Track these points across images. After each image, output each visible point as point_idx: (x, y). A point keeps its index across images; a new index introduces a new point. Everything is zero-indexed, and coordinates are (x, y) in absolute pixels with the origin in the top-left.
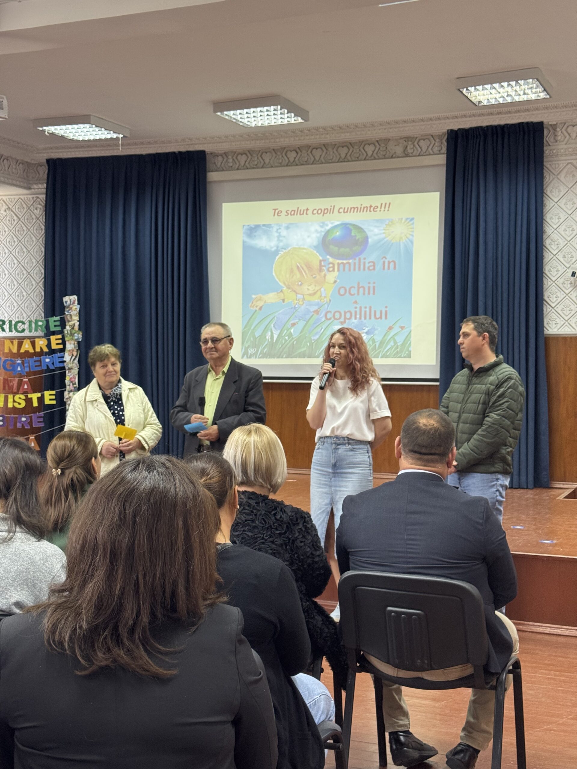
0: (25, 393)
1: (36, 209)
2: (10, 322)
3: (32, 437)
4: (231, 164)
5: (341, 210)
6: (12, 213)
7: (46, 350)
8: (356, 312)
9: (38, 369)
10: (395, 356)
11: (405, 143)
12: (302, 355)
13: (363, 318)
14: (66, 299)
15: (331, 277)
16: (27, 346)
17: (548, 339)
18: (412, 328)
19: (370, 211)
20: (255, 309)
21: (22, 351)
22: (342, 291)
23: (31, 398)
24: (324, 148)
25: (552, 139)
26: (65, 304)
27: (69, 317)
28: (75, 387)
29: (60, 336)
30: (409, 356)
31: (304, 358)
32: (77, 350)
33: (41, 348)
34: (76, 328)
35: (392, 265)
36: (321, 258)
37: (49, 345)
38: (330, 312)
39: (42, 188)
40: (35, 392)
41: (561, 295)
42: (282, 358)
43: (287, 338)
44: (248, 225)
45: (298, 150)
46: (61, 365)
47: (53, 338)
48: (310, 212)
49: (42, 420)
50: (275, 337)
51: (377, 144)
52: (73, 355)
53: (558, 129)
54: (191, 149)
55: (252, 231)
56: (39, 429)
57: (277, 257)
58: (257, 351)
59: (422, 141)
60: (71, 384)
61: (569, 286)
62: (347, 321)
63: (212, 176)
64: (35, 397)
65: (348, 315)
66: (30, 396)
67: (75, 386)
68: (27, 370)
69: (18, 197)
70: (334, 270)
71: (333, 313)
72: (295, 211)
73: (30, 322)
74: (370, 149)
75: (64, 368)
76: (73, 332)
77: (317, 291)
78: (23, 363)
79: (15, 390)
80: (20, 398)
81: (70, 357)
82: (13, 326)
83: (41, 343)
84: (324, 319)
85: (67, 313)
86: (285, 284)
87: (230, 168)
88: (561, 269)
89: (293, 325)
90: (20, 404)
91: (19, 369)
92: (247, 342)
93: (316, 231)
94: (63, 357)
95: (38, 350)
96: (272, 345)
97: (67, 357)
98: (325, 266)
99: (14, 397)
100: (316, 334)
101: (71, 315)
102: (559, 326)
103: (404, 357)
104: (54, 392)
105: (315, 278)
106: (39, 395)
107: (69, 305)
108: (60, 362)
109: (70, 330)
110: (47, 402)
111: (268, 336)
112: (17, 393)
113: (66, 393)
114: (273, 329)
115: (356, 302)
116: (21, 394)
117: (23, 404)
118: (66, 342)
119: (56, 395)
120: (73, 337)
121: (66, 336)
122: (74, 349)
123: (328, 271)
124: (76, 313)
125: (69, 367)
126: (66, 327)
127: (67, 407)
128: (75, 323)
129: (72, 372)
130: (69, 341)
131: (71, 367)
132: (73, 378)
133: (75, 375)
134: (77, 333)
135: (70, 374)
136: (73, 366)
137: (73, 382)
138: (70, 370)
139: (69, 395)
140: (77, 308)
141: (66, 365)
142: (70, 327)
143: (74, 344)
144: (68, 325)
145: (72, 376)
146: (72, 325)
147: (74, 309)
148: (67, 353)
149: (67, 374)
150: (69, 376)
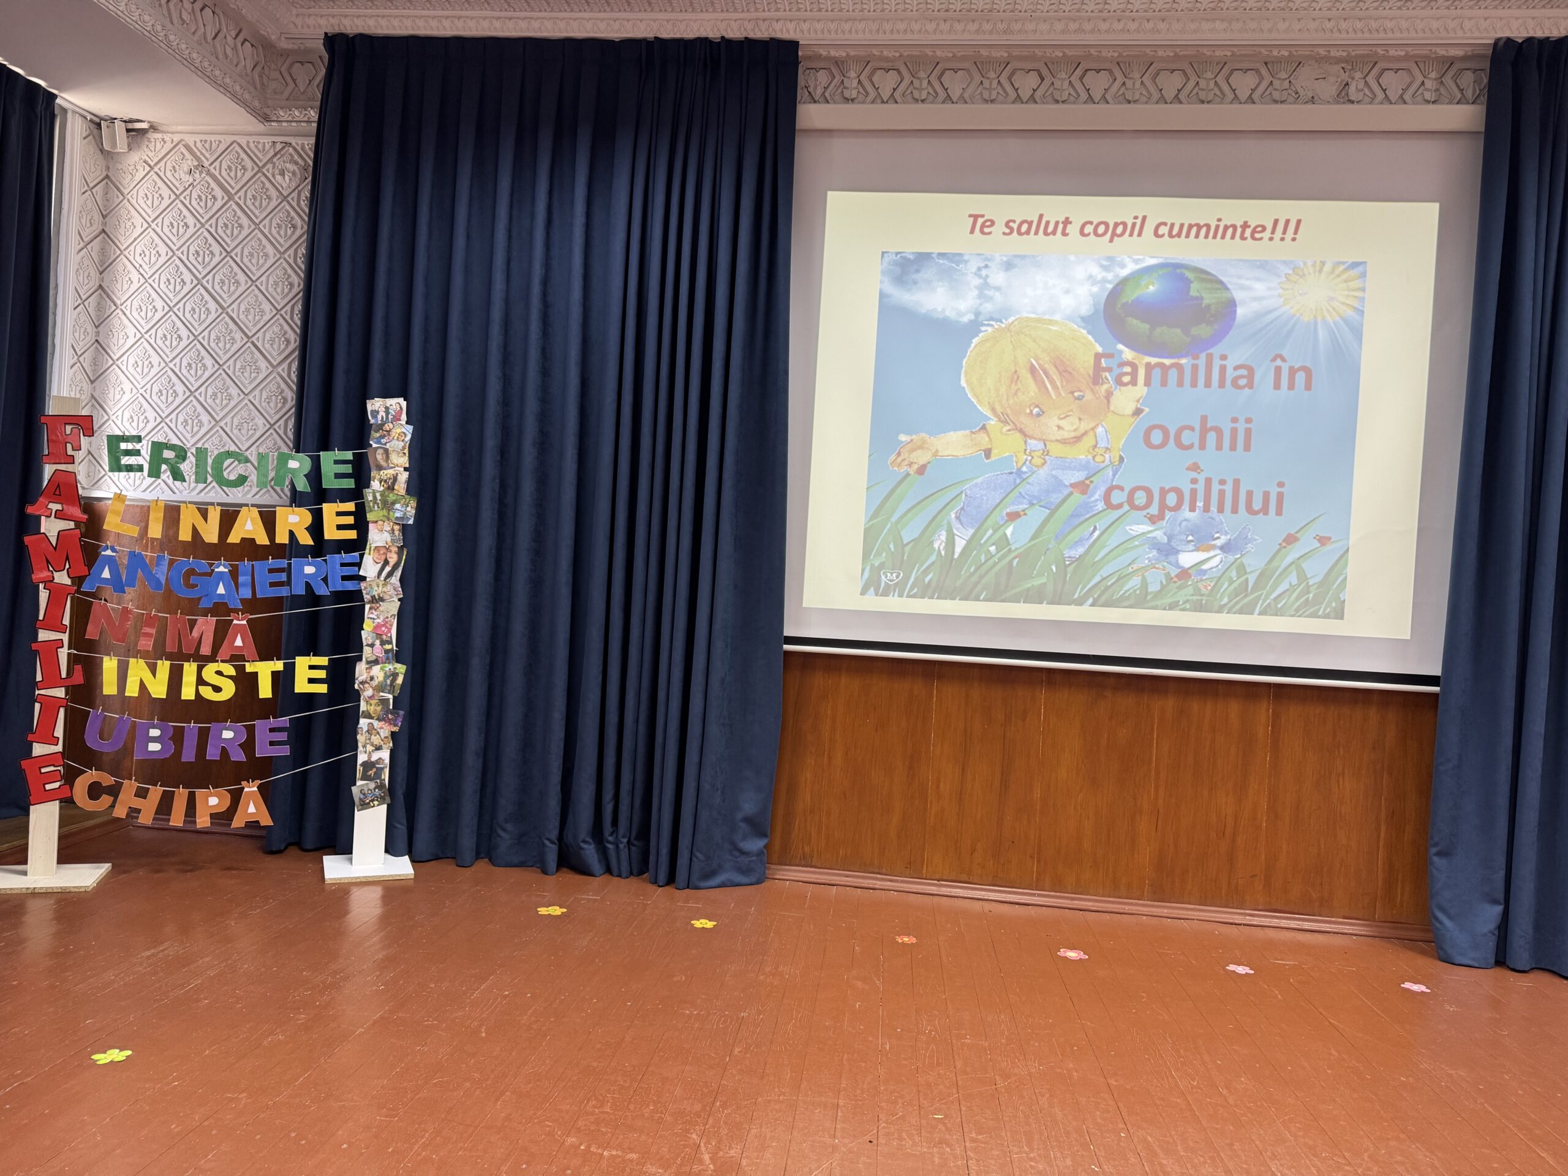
0: (237, 659)
1: (282, 174)
2: (201, 453)
3: (251, 788)
5: (1164, 230)
6: (208, 179)
7: (306, 540)
8: (1194, 492)
9: (284, 592)
10: (1298, 613)
11: (1345, 77)
12: (1036, 597)
13: (1214, 508)
14: (375, 405)
15: (1126, 399)
16: (249, 527)
18: (1351, 542)
19: (1243, 238)
20: (904, 469)
21: (234, 538)
22: (1157, 437)
23: (255, 675)
24: (1116, 71)
26: (372, 421)
27: (380, 456)
28: (387, 652)
29: (350, 506)
30: (1339, 614)
31: (1041, 603)
32: (401, 549)
33: (292, 534)
34: (401, 487)
35: (1300, 377)
36: (1100, 350)
37: (316, 528)
38: (1122, 489)
40: (264, 657)
42: (977, 599)
43: (993, 549)
44: (897, 254)
45: (1045, 72)
46: (350, 586)
47: (329, 509)
48: (1073, 229)
49: (283, 736)
50: (960, 545)
51: (1263, 70)
52: (386, 562)
56: (274, 765)
57: (975, 341)
58: (906, 579)
59: (1388, 73)
60: (378, 642)
62: (1168, 515)
63: (810, 114)
64: (265, 671)
65: (1171, 499)
66: (249, 668)
67: (388, 647)
68: (246, 593)
69: (230, 138)
70: (1134, 382)
71: (1127, 490)
72: (1030, 223)
73: (261, 457)
74: (1244, 80)
75: (357, 595)
76: (392, 497)
77: (1085, 433)
78: (234, 573)
79: (206, 650)
80: (219, 673)
81: (379, 566)
82: (210, 467)
83: (293, 522)
84: (1101, 506)
85: (374, 445)
86: (993, 410)
90: (217, 689)
91: (221, 590)
92: (879, 554)
94: (359, 565)
95: (282, 538)
96: (949, 562)
97: (370, 568)
98: (1109, 370)
99: (200, 670)
100: (1079, 542)
101: (386, 451)
103: (1326, 616)
104: (323, 661)
105: (1079, 398)
106: (279, 665)
107: (383, 425)
108: (345, 578)
109: (382, 494)
110: (302, 686)
111: (939, 542)
112: (212, 659)
114: (956, 525)
115: (1195, 467)
116: (223, 661)
117: (229, 690)
118: (368, 523)
119: (330, 668)
120: (391, 513)
121: (370, 507)
122: (391, 544)
123: (1119, 382)
124: (401, 447)
125: (375, 593)
126: (372, 482)
127: (363, 707)
128: (397, 474)
129: (381, 608)
130: (376, 522)
131: (379, 595)
132: (383, 626)
133: (390, 619)
134: (402, 502)
135: (375, 613)
136: (385, 592)
137: (384, 637)
138: (377, 602)
139: (369, 673)
140: (404, 433)
141: (365, 588)
142: (383, 483)
143: (393, 530)
144: (378, 477)
145: (382, 619)
146: (390, 479)
147: (397, 435)
148: (370, 554)
149: (368, 614)
150: (372, 620)
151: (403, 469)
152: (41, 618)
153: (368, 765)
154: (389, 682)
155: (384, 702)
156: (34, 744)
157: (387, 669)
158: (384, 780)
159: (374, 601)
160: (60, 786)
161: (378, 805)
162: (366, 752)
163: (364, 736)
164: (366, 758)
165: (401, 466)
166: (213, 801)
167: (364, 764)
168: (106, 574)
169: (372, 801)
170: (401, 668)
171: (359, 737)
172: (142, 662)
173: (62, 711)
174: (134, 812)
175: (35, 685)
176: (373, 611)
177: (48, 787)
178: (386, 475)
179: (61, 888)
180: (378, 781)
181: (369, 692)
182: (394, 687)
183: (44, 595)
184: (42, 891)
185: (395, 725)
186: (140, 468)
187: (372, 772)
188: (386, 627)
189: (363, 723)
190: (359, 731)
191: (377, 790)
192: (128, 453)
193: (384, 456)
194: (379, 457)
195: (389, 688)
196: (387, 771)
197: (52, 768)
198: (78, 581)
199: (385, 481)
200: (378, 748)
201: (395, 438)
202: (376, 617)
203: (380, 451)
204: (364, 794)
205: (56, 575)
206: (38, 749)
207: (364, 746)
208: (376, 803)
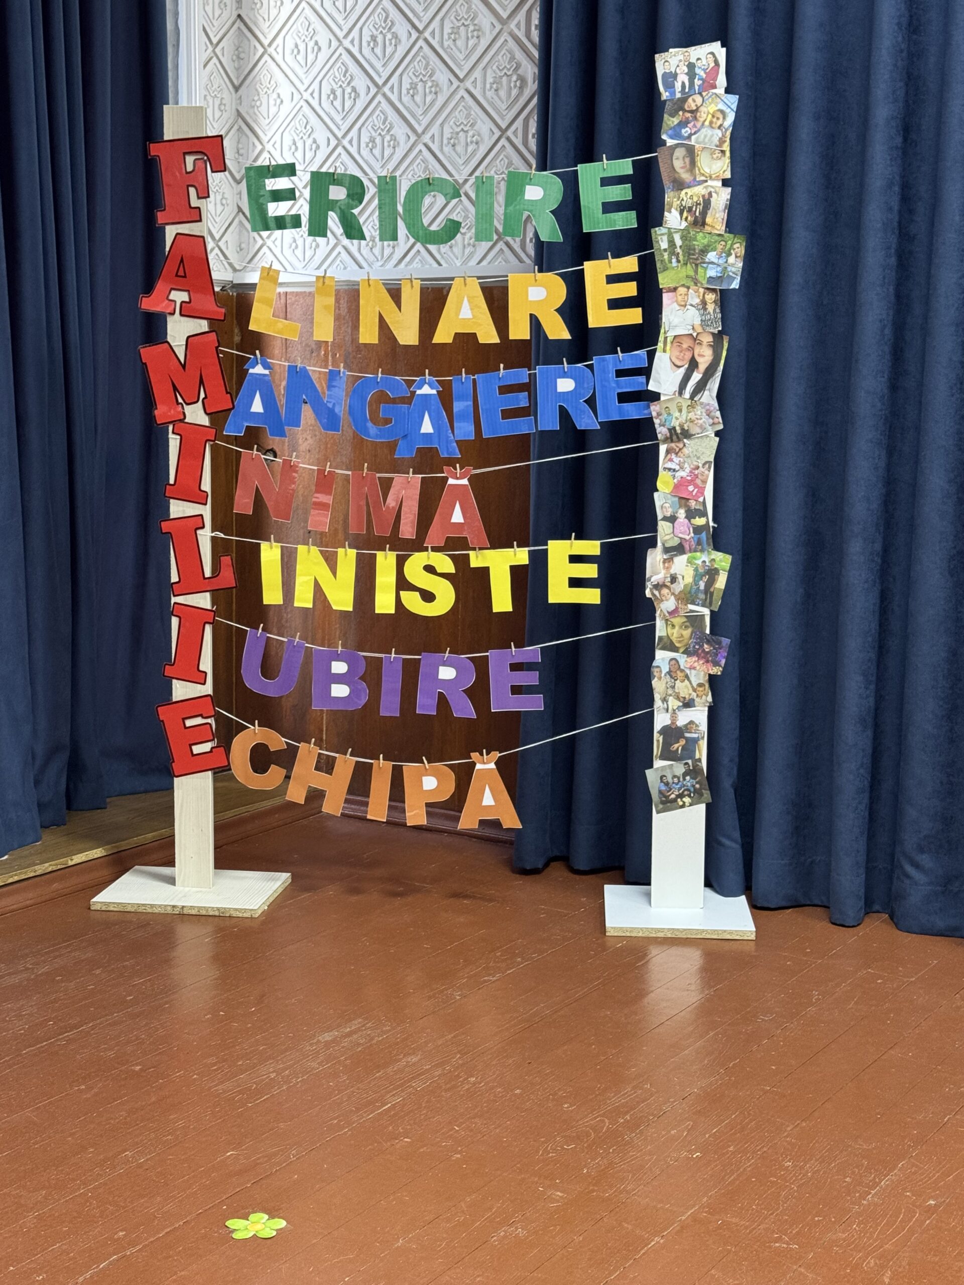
0: (456, 544)
2: (387, 186)
3: (486, 765)
7: (558, 331)
9: (523, 426)
16: (466, 313)
21: (443, 335)
23: (484, 573)
26: (665, 95)
27: (679, 162)
28: (697, 530)
29: (629, 264)
32: (718, 337)
33: (535, 323)
34: (717, 218)
37: (574, 309)
40: (499, 542)
46: (632, 411)
47: (595, 271)
49: (532, 678)
52: (693, 365)
56: (520, 726)
60: (682, 513)
64: (499, 565)
67: (700, 521)
68: (465, 430)
73: (482, 183)
76: (701, 240)
78: (446, 397)
79: (408, 530)
80: (430, 569)
81: (682, 371)
82: (402, 210)
83: (537, 299)
85: (670, 142)
90: (428, 597)
91: (427, 427)
94: (646, 372)
95: (519, 331)
99: (401, 563)
101: (691, 152)
104: (592, 547)
106: (521, 556)
107: (684, 100)
108: (624, 398)
110: (559, 592)
112: (418, 545)
116: (435, 549)
117: (445, 599)
118: (660, 292)
119: (603, 560)
120: (700, 270)
121: (662, 261)
122: (700, 330)
124: (716, 140)
125: (675, 423)
126: (666, 214)
127: (661, 630)
128: (710, 194)
129: (685, 450)
130: (675, 289)
131: (681, 426)
132: (692, 482)
133: (701, 469)
134: (720, 247)
135: (677, 460)
136: (692, 421)
137: (693, 504)
138: (679, 440)
139: (668, 568)
140: (722, 112)
141: (659, 414)
142: (685, 214)
143: (704, 303)
144: (676, 203)
145: (688, 470)
146: (698, 204)
147: (710, 116)
148: (664, 351)
149: (664, 463)
150: (670, 473)
151: (720, 183)
152: (172, 481)
153: (672, 733)
154: (702, 585)
155: (694, 621)
156: (174, 681)
157: (699, 562)
158: (700, 760)
159: (674, 438)
160: (212, 748)
161: (691, 805)
162: (667, 710)
163: (664, 681)
164: (668, 722)
165: (717, 178)
166: (430, 783)
167: (665, 731)
168: (257, 406)
169: (681, 796)
170: (723, 561)
171: (655, 683)
172: (315, 550)
173: (208, 629)
174: (316, 796)
175: (170, 589)
176: (673, 456)
177: (197, 749)
178: (691, 197)
179: (218, 909)
180: (690, 762)
181: (669, 604)
182: (712, 594)
183: (174, 442)
184: (194, 912)
185: (716, 664)
186: (296, 222)
187: (678, 746)
188: (696, 486)
189: (662, 657)
190: (655, 671)
191: (688, 778)
192: (278, 196)
193: (687, 160)
194: (678, 164)
195: (702, 596)
196: (704, 745)
197: (199, 721)
198: (218, 417)
199: (690, 210)
200: (688, 704)
201: (707, 123)
202: (677, 468)
203: (680, 153)
204: (667, 784)
205: (188, 409)
206: (181, 690)
207: (664, 700)
208: (687, 800)
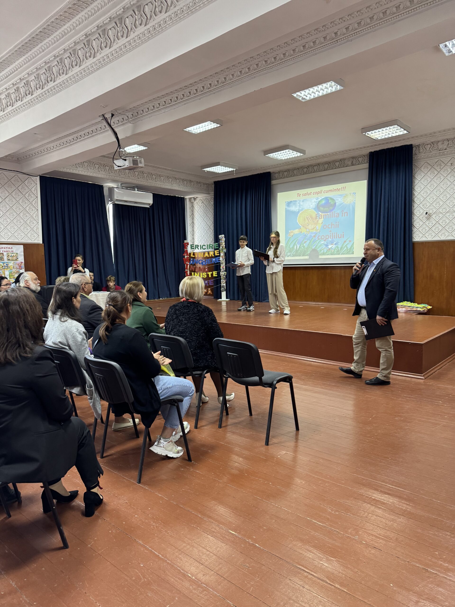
0: (206, 272)
1: (211, 202)
2: (200, 245)
3: (209, 289)
4: (281, 176)
5: (325, 192)
6: (204, 204)
7: (213, 256)
8: (330, 235)
10: (347, 254)
11: (352, 160)
13: (333, 238)
14: (220, 236)
15: (321, 221)
16: (207, 255)
17: (414, 244)
18: (355, 241)
19: (337, 191)
20: (290, 236)
21: (205, 256)
22: (325, 227)
24: (318, 166)
25: (418, 152)
29: (218, 251)
30: (353, 254)
32: (225, 256)
34: (224, 247)
35: (346, 214)
36: (316, 213)
37: (214, 254)
38: (320, 236)
39: (212, 193)
40: (210, 272)
41: (421, 223)
42: (301, 256)
43: (302, 248)
44: (287, 202)
45: (308, 168)
46: (219, 262)
47: (216, 251)
48: (312, 194)
50: (298, 247)
51: (340, 161)
52: (223, 258)
53: (421, 147)
54: (265, 171)
55: (289, 204)
56: (212, 286)
57: (299, 214)
59: (359, 158)
61: (425, 219)
63: (273, 182)
64: (210, 273)
65: (327, 237)
66: (208, 273)
67: (224, 270)
68: (207, 263)
69: (205, 198)
70: (321, 218)
72: (306, 194)
73: (207, 245)
74: (337, 164)
75: (220, 263)
77: (315, 227)
78: (205, 261)
80: (205, 274)
82: (202, 247)
83: (212, 253)
84: (317, 239)
85: (220, 242)
86: (302, 225)
87: (281, 178)
88: (421, 211)
89: (305, 242)
90: (204, 276)
93: (315, 202)
95: (210, 256)
96: (297, 251)
97: (221, 259)
98: (318, 216)
100: (314, 245)
101: (222, 242)
102: (420, 237)
103: (351, 254)
105: (314, 222)
107: (221, 238)
109: (222, 248)
110: (214, 275)
111: (295, 247)
113: (221, 273)
114: (297, 244)
115: (330, 231)
117: (206, 276)
118: (220, 252)
119: (217, 273)
120: (223, 251)
121: (220, 250)
122: (223, 255)
123: (320, 218)
124: (224, 242)
125: (222, 262)
126: (220, 247)
127: (222, 278)
129: (223, 264)
133: (224, 266)
143: (224, 253)
148: (221, 257)
151: (224, 245)
153: (223, 286)
155: (224, 277)
157: (224, 273)
162: (222, 284)
170: (226, 272)
171: (221, 282)
178: (222, 246)
180: (224, 288)
181: (222, 276)
183: (186, 265)
185: (226, 280)
186: (194, 248)
195: (225, 275)
201: (223, 240)
202: (222, 266)
205: (187, 263)
208: (224, 291)
